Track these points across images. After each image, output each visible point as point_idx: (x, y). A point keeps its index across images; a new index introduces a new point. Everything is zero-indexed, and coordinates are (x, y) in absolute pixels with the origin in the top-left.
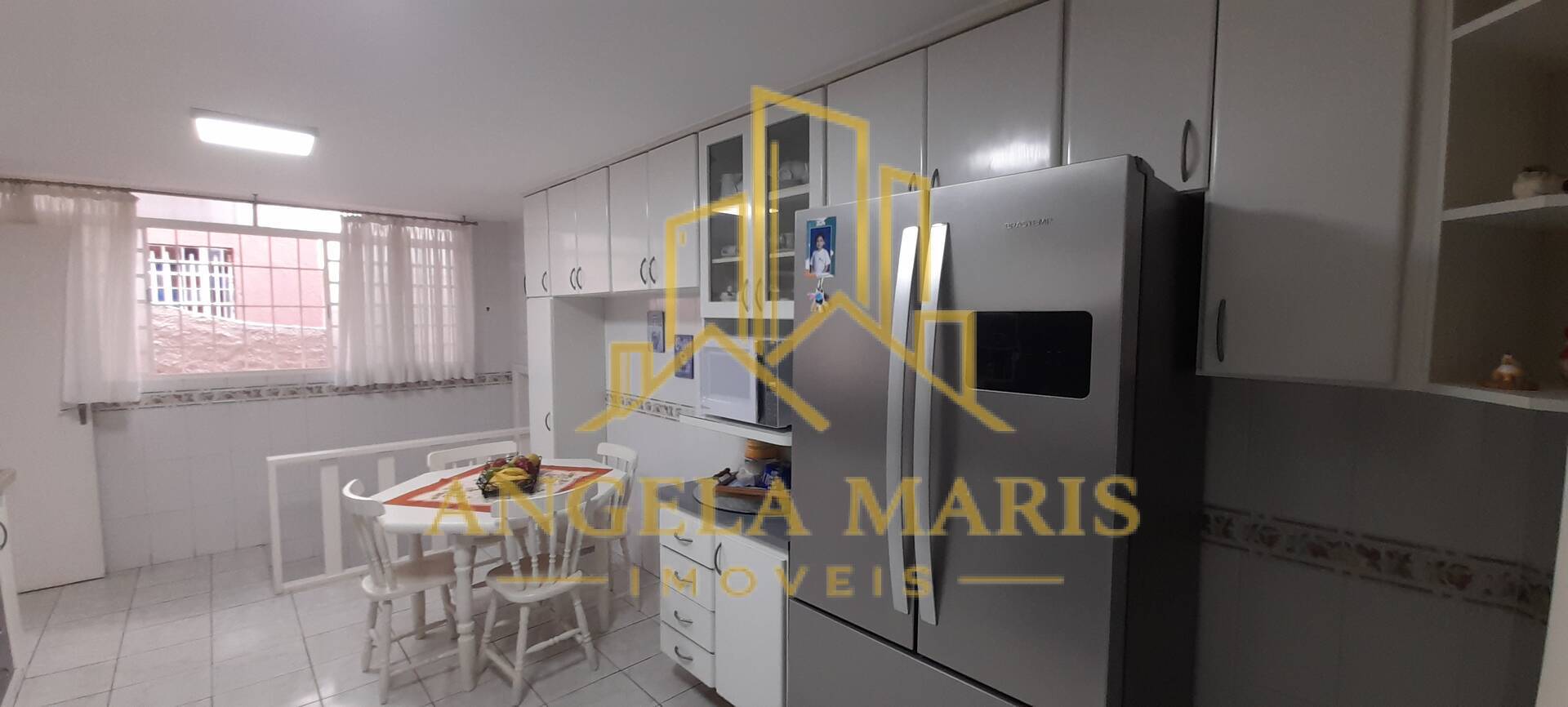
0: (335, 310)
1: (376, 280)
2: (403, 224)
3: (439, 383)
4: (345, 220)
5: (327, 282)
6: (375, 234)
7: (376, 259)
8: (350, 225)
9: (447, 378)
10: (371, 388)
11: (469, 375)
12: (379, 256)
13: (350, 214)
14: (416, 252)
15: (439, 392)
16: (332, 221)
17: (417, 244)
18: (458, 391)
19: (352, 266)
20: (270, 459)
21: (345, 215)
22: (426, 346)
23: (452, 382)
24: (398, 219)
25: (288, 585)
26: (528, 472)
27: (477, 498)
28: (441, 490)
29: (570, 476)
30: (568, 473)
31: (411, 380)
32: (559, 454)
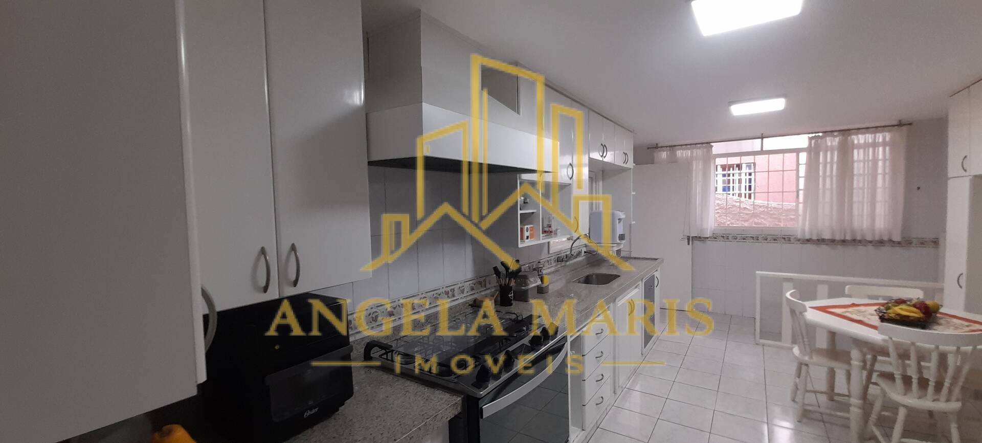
0: (801, 193)
1: (828, 173)
2: (850, 135)
3: (871, 242)
4: (811, 139)
5: (798, 177)
6: (829, 144)
7: (829, 160)
8: (813, 142)
9: (877, 238)
10: (820, 241)
11: (897, 238)
12: (830, 159)
13: (814, 135)
14: (858, 153)
15: (870, 248)
16: (802, 141)
17: (859, 147)
18: (886, 249)
19: (812, 165)
20: (757, 272)
21: (811, 135)
22: (862, 216)
23: (881, 242)
24: (846, 132)
25: (762, 341)
26: (924, 314)
27: (875, 320)
28: (850, 309)
29: (967, 326)
30: (966, 323)
31: (848, 238)
32: (968, 308)
